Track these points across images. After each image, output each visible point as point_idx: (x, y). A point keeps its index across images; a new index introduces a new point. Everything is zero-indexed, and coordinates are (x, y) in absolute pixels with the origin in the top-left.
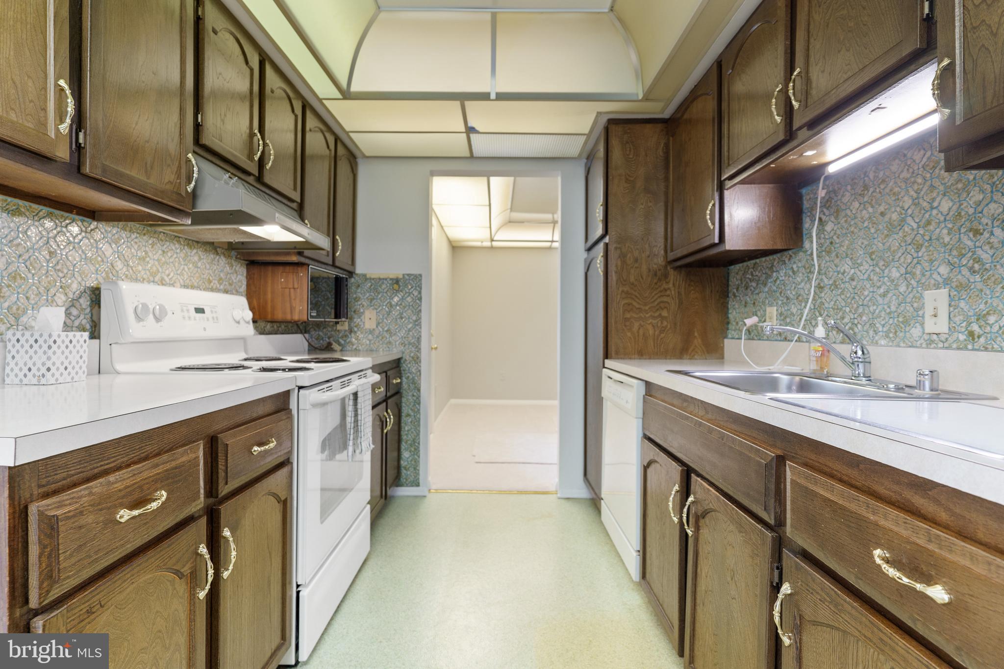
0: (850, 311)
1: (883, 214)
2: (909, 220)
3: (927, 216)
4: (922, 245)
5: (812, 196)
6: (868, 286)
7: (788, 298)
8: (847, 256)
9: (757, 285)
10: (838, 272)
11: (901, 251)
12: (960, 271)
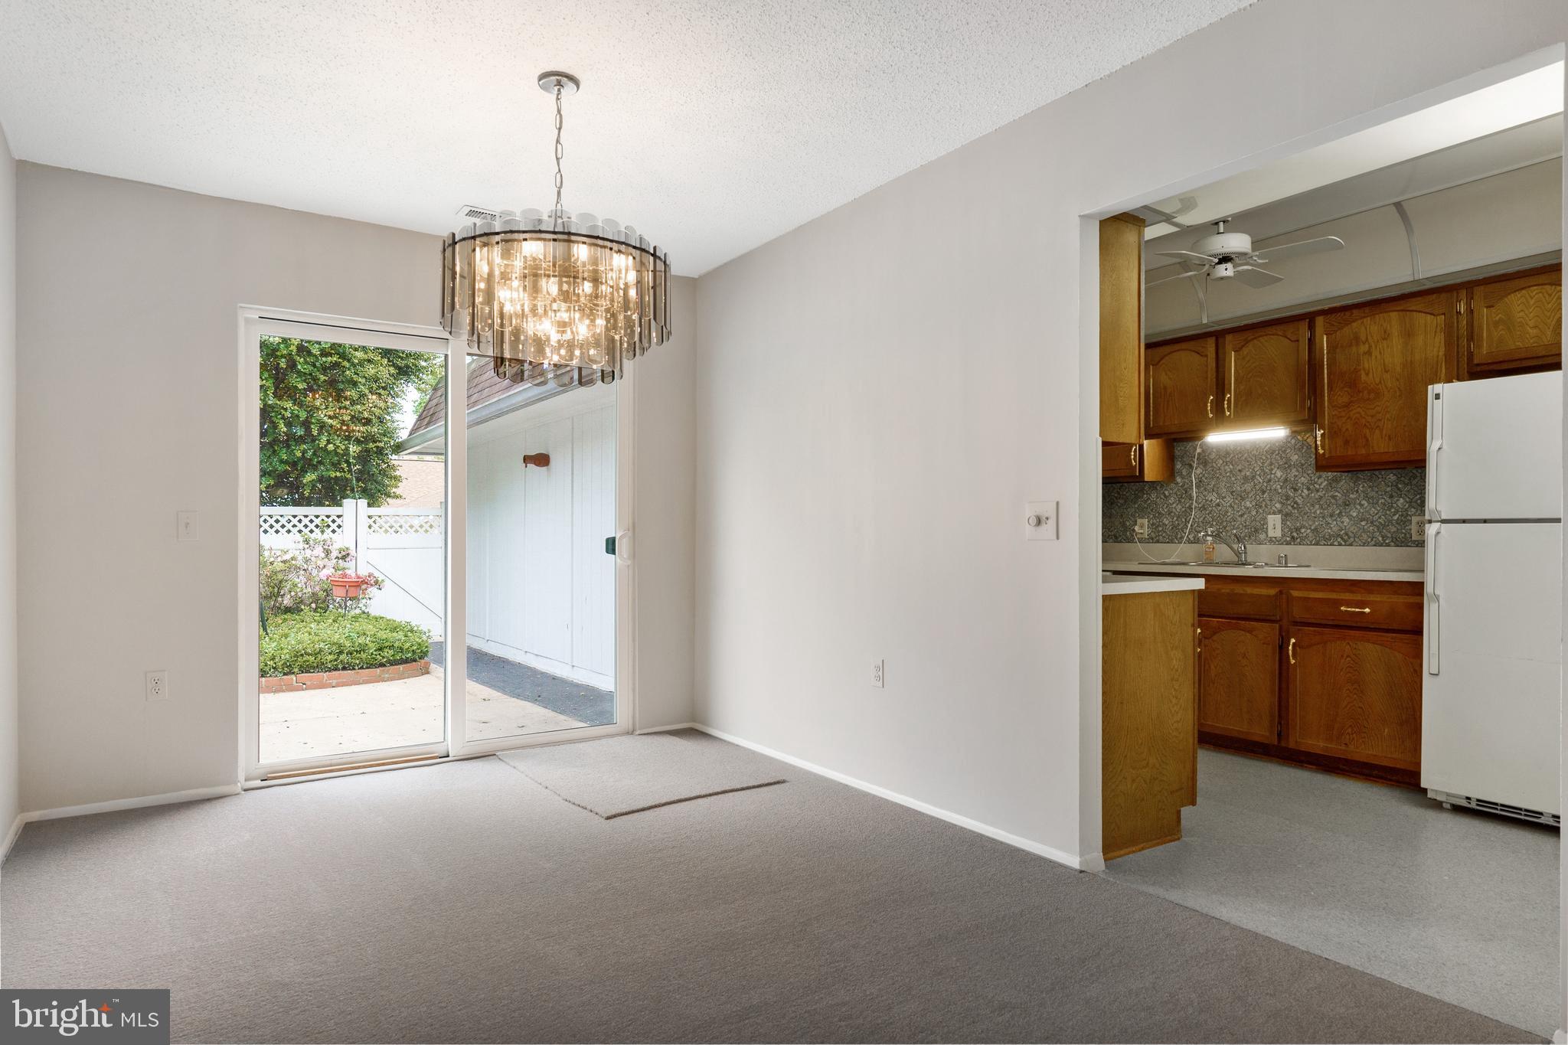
0: (1217, 524)
1: (1240, 471)
2: (1258, 478)
3: (1268, 477)
4: (1265, 492)
5: (1182, 448)
6: (1230, 510)
7: (1159, 514)
8: (1213, 491)
9: (1125, 502)
10: (1207, 500)
11: (1252, 493)
12: (1287, 507)
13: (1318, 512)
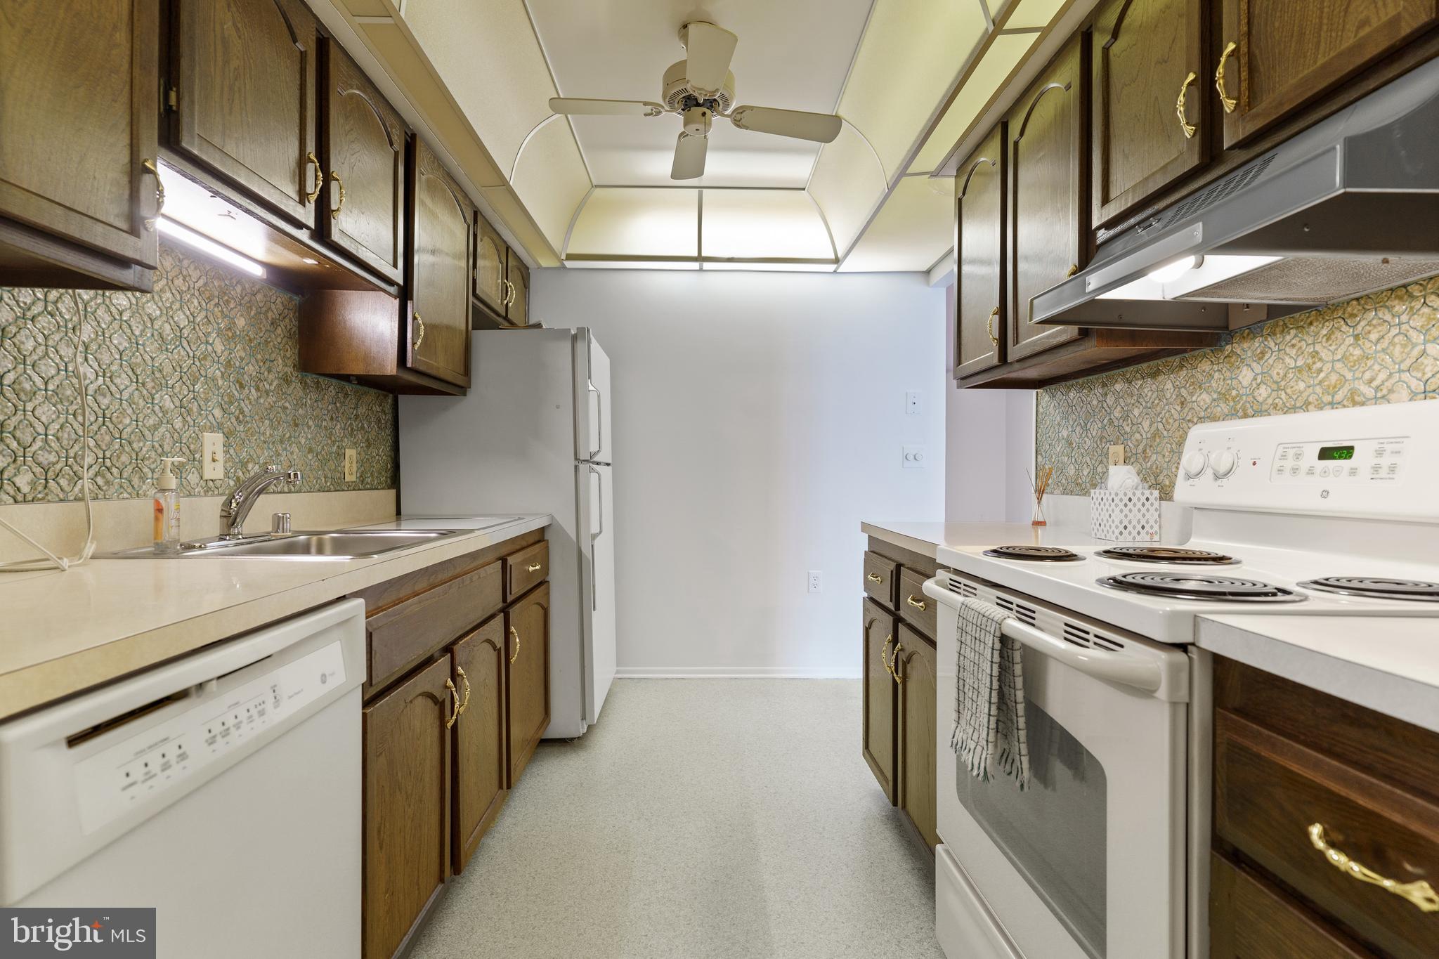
3: (203, 348)
4: (198, 379)
12: (230, 419)
13: (268, 433)
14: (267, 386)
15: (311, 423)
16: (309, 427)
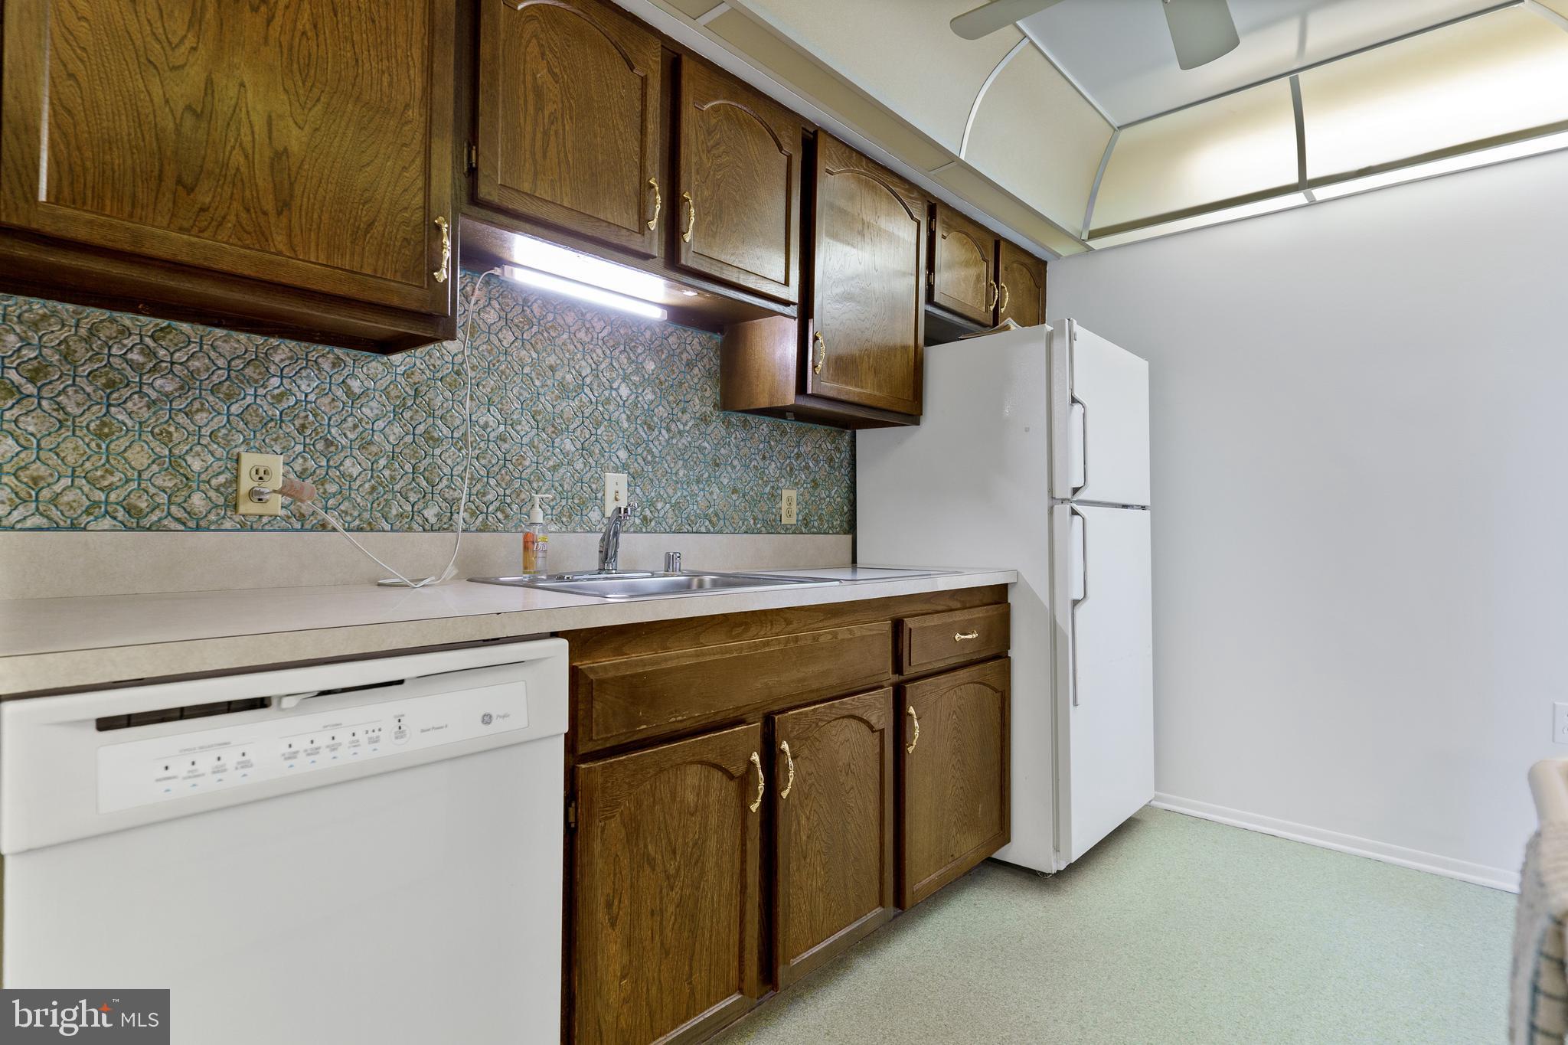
8: (492, 402)
11: (576, 423)
12: (636, 460)
13: (681, 473)
14: (681, 427)
15: (736, 462)
16: (734, 467)
